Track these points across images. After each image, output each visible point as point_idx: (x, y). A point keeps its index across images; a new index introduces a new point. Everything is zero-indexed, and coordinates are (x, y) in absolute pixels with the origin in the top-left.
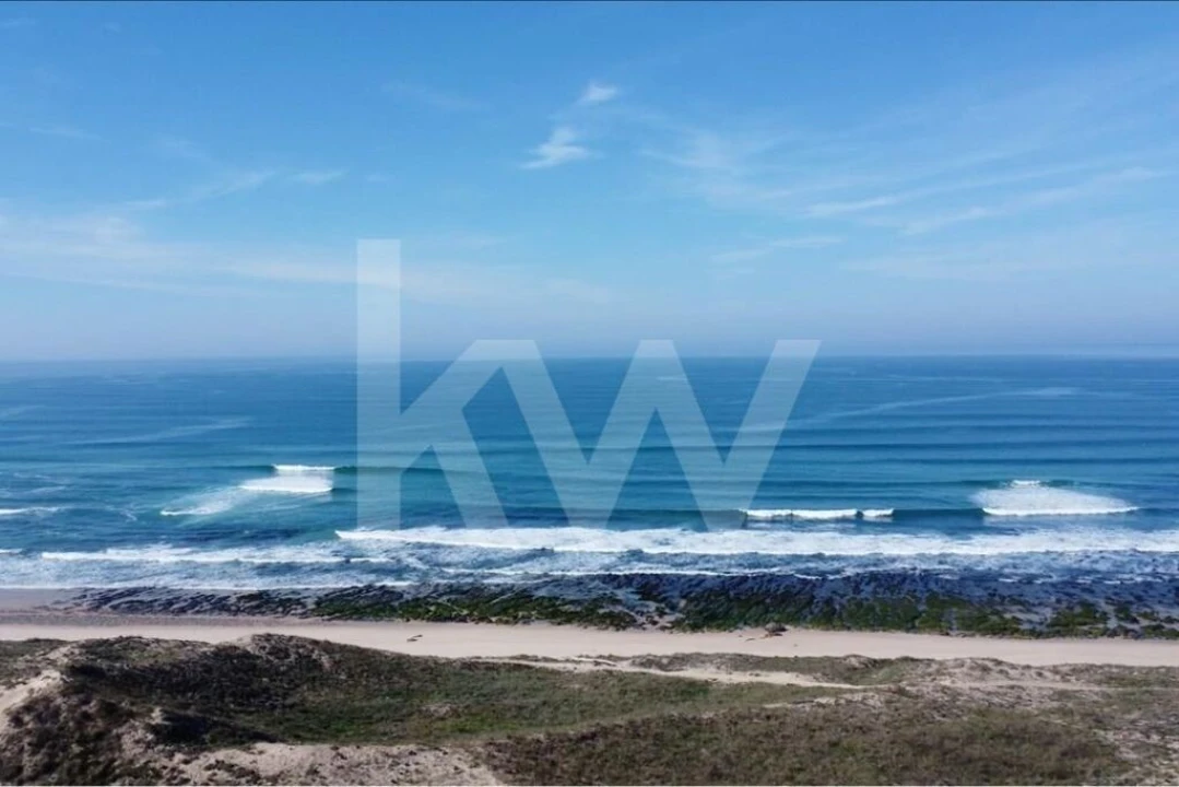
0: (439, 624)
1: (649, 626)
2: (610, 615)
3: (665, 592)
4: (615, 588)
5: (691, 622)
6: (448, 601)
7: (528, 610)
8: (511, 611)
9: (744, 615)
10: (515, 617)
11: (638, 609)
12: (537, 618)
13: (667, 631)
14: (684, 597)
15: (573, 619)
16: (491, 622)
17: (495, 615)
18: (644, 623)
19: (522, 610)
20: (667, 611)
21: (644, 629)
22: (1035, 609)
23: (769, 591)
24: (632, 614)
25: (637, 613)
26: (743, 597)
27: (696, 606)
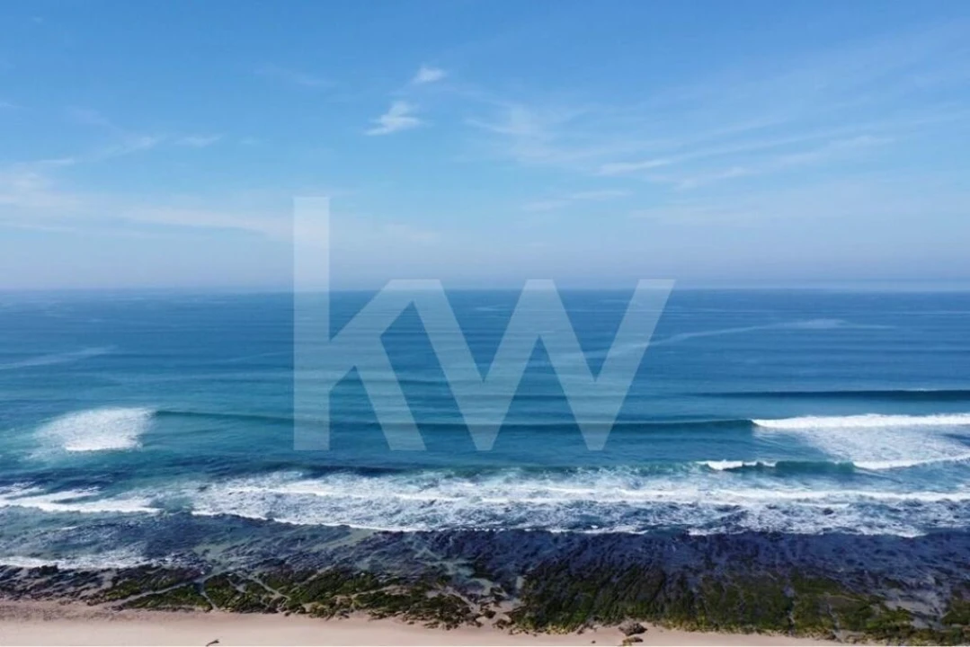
0: (244, 615)
1: (483, 620)
2: (439, 603)
3: (501, 564)
4: (445, 559)
5: (533, 615)
6: (260, 576)
7: (347, 592)
8: (328, 594)
9: (592, 604)
10: (332, 605)
11: (471, 592)
12: (358, 608)
13: (506, 630)
14: (522, 573)
15: (397, 608)
16: (303, 612)
17: (309, 601)
18: (479, 616)
19: (339, 593)
20: (504, 594)
21: (479, 625)
22: (919, 594)
23: (613, 564)
24: (465, 599)
25: (470, 597)
26: (588, 575)
27: (536, 588)
